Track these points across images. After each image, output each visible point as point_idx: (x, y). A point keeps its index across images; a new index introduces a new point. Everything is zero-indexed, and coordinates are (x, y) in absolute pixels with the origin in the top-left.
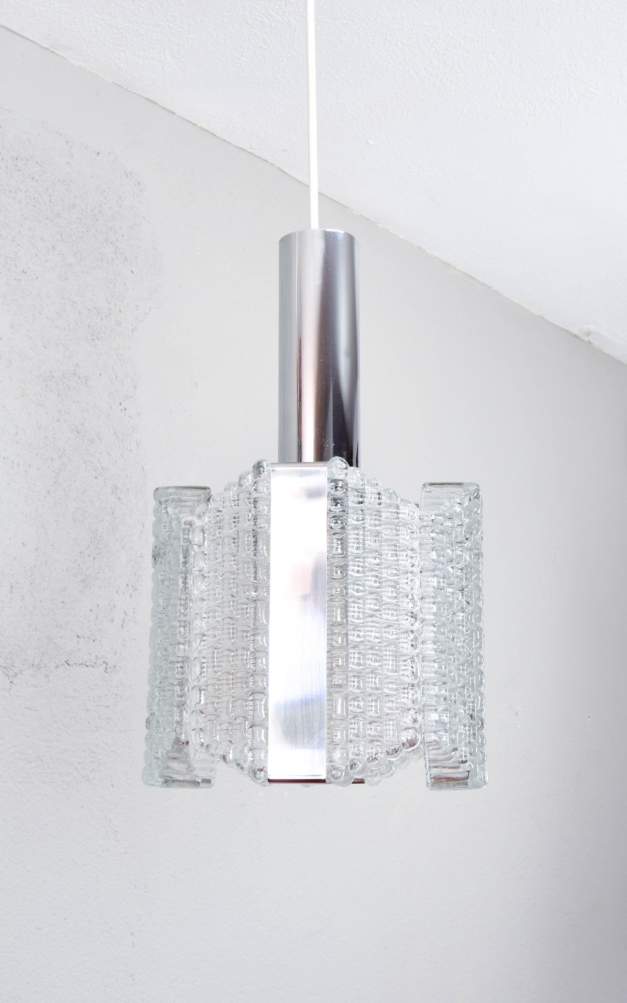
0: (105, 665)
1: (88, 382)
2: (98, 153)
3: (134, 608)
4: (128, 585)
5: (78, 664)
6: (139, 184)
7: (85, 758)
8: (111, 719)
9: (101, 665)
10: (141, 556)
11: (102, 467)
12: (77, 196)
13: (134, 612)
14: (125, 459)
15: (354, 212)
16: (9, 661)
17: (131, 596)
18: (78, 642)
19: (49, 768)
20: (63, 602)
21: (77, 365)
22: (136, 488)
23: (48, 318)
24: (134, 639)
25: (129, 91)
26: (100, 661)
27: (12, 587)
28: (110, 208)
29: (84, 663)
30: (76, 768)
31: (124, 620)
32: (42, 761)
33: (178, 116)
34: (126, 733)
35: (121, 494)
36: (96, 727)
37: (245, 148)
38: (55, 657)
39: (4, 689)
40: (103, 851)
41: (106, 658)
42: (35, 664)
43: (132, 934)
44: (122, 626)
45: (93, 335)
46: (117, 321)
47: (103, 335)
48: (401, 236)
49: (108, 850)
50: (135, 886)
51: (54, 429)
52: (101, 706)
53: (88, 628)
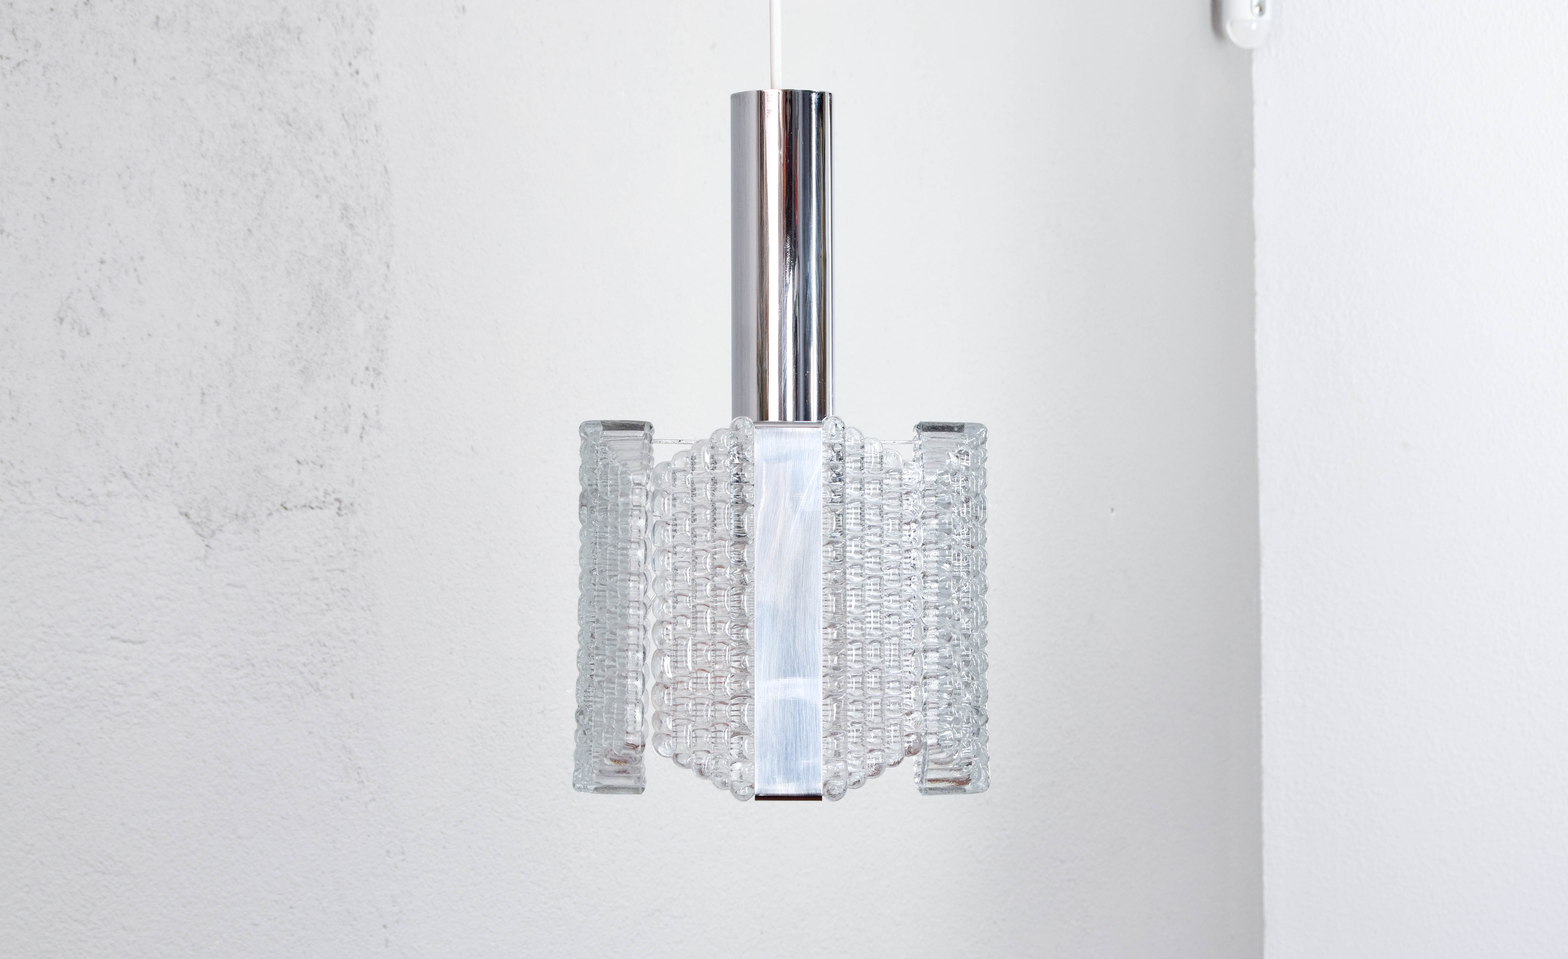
0: (337, 504)
1: (302, 37)
3: (377, 406)
4: (367, 369)
5: (299, 508)
7: (313, 656)
8: (348, 590)
9: (332, 504)
10: (386, 318)
11: (325, 177)
13: (377, 412)
14: (358, 158)
16: (203, 514)
18: (299, 471)
19: (263, 675)
20: (276, 409)
21: (285, 9)
22: (376, 204)
24: (379, 457)
26: (330, 499)
27: (203, 394)
29: (307, 505)
30: (301, 673)
31: (363, 428)
32: (253, 665)
34: (370, 611)
35: (354, 218)
36: (327, 605)
38: (267, 501)
39: (197, 558)
40: (342, 800)
41: (339, 492)
42: (240, 514)
44: (361, 437)
49: (347, 798)
50: (388, 852)
51: (254, 125)
52: (334, 570)
53: (312, 447)
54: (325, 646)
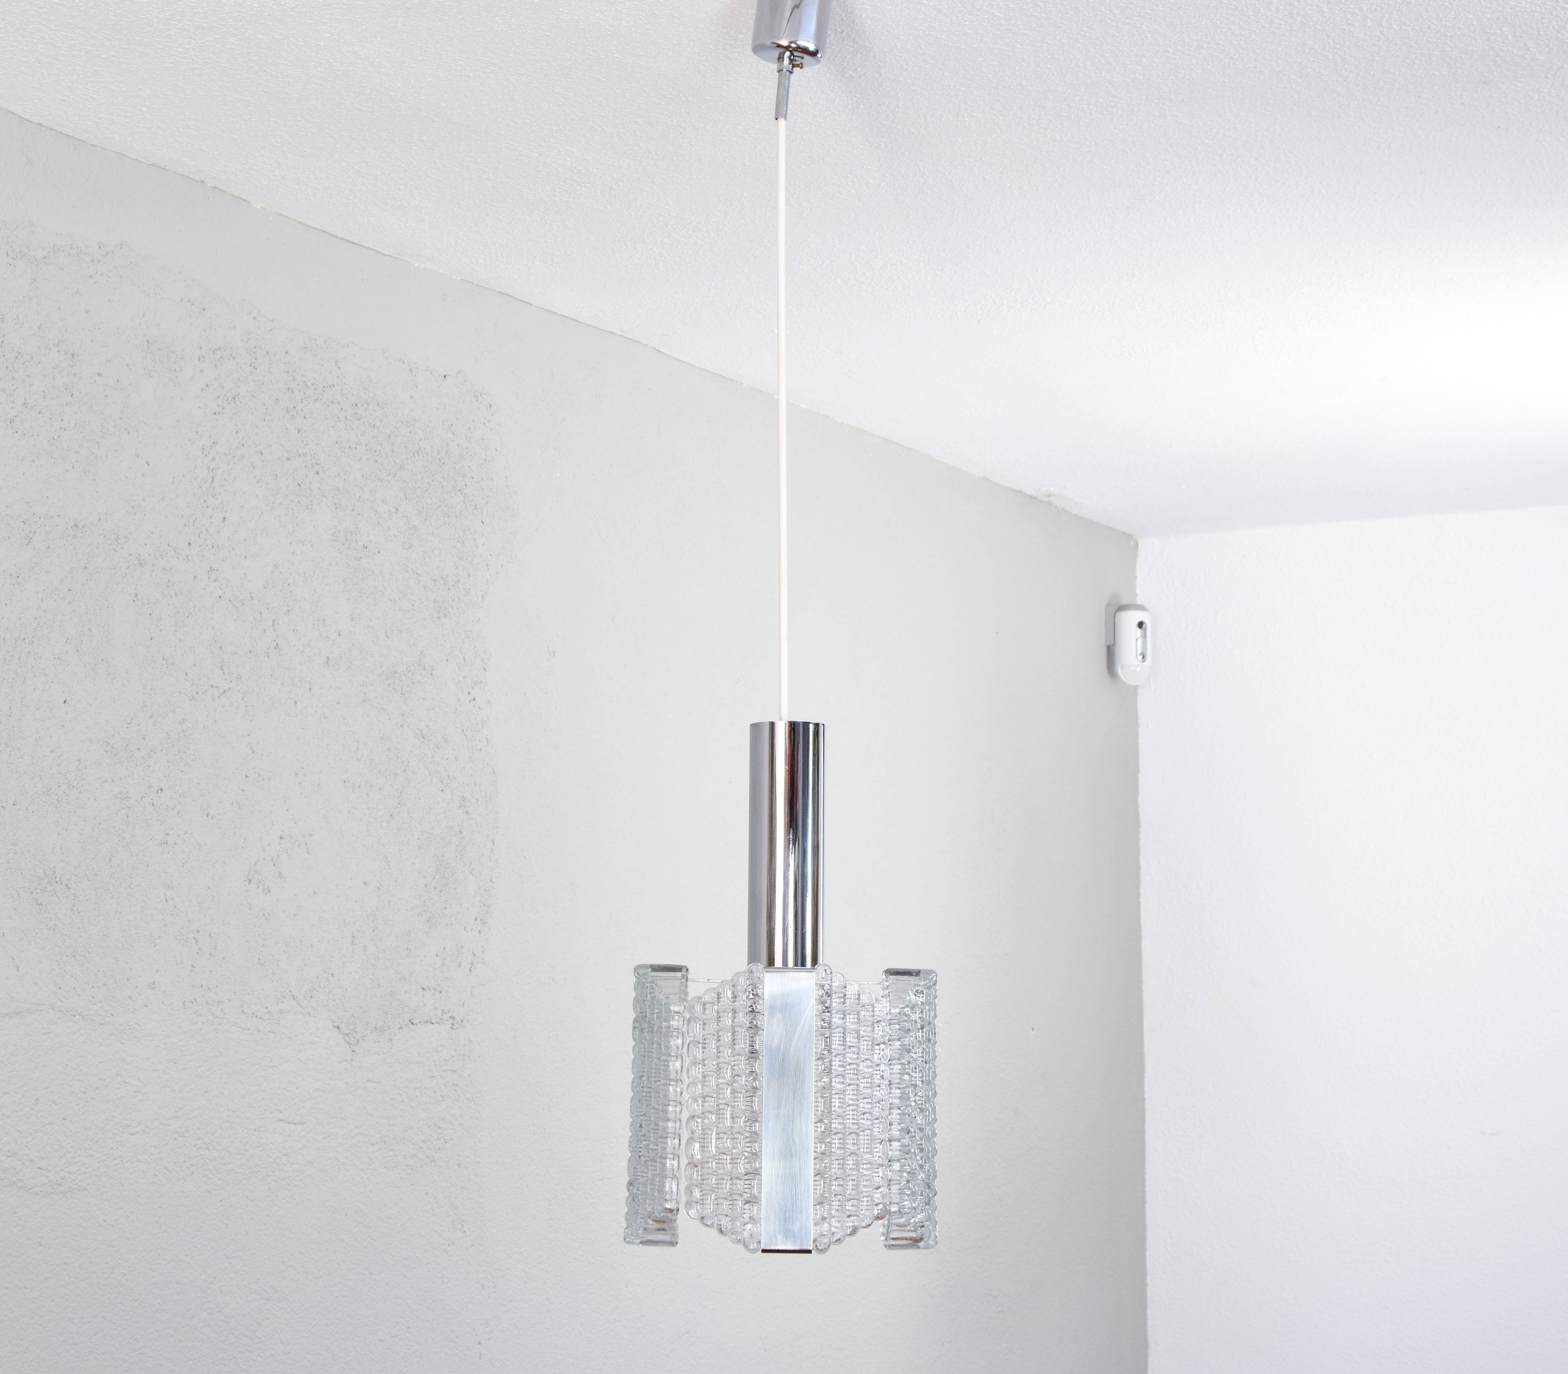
0: (451, 1021)
1: (434, 672)
2: (445, 376)
3: (483, 947)
4: (476, 919)
5: (423, 1023)
6: (490, 406)
7: (430, 1135)
8: (458, 1086)
9: (447, 1020)
10: (492, 881)
11: (449, 776)
12: (421, 438)
13: (483, 952)
14: (474, 762)
15: (744, 385)
16: (351, 1027)
17: (480, 931)
18: (424, 995)
19: (392, 1150)
20: (408, 948)
21: (422, 652)
22: (486, 797)
23: (390, 600)
24: (483, 985)
25: (480, 286)
26: (446, 1017)
27: (353, 937)
28: (458, 445)
29: (429, 1021)
30: (421, 1148)
31: (472, 963)
32: (385, 1142)
33: (536, 306)
34: (474, 1101)
35: (469, 807)
36: (442, 1096)
37: (613, 331)
38: (399, 1017)
39: (346, 1060)
40: (449, 1245)
41: (453, 1011)
42: (378, 1027)
43: (479, 1343)
44: (470, 970)
45: (439, 612)
46: (465, 589)
47: (450, 609)
48: (802, 406)
49: (453, 1244)
50: (483, 1285)
51: (397, 738)
52: (448, 1070)
53: (434, 978)
54: (439, 1128)
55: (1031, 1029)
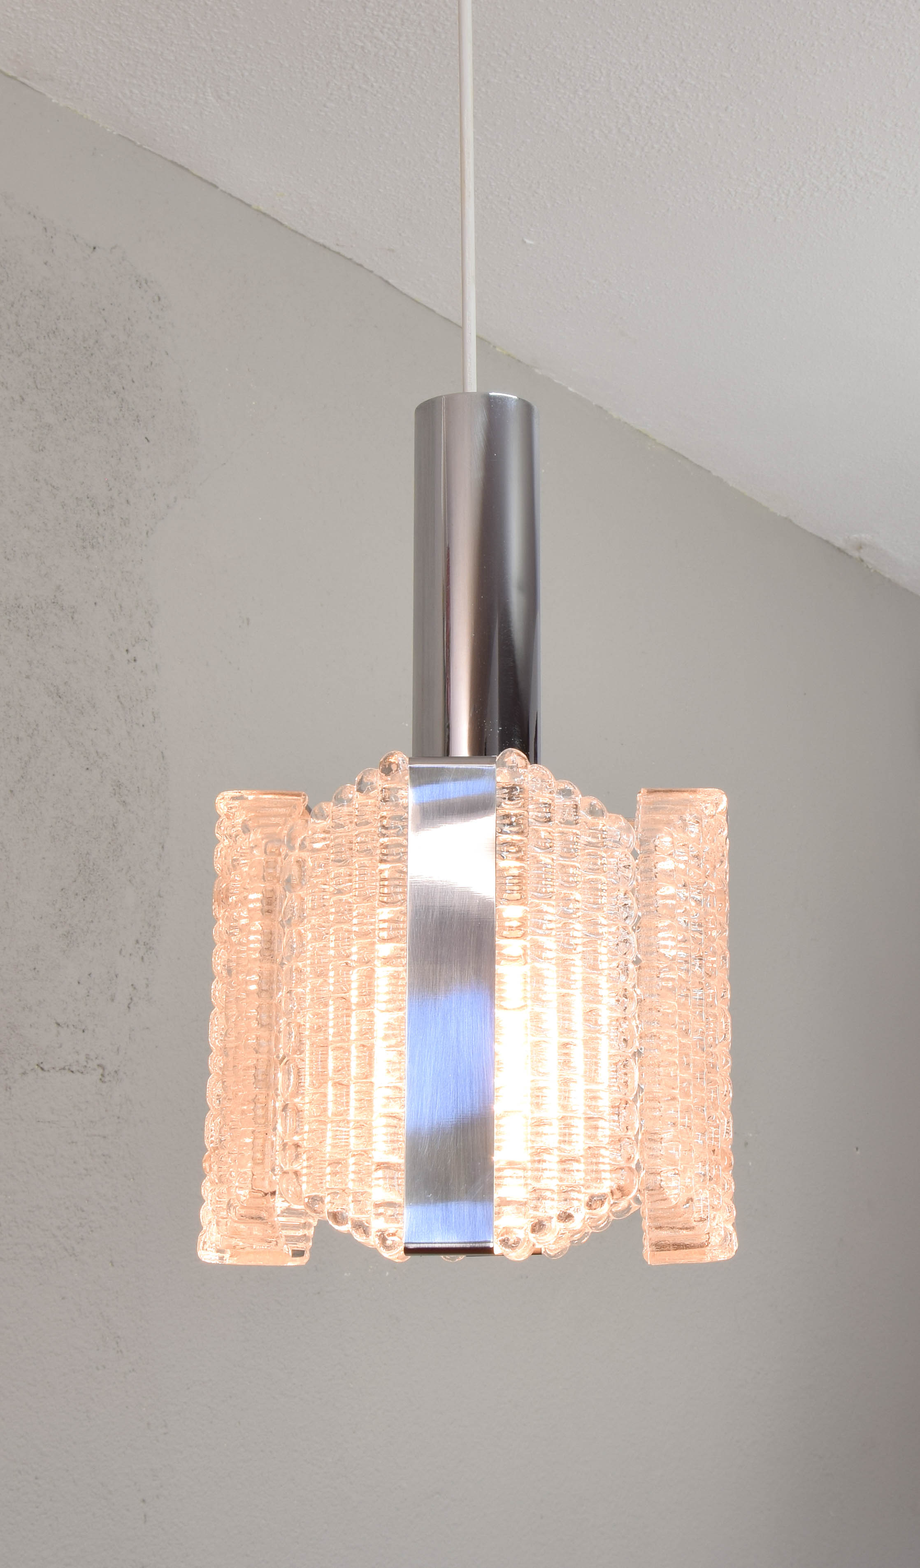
0: (101, 1071)
1: (76, 616)
2: (94, 248)
3: (147, 979)
4: (137, 942)
5: (58, 1069)
6: (159, 299)
7: (68, 1220)
8: (110, 1157)
9: (95, 1069)
10: (160, 896)
11: (97, 752)
12: (59, 317)
13: (147, 986)
14: (134, 739)
15: (498, 349)
17: (142, 958)
18: (58, 1033)
20: (35, 969)
21: (59, 587)
22: (151, 786)
23: (12, 512)
24: (148, 1028)
25: (145, 149)
26: (92, 1064)
28: (113, 337)
29: (67, 1068)
30: (55, 1236)
31: (131, 999)
33: (222, 191)
34: (134, 1179)
35: (127, 795)
36: (86, 1170)
37: (327, 244)
38: (21, 1058)
40: (98, 1369)
41: (103, 1058)
43: (144, 1501)
44: (129, 1007)
45: (84, 540)
46: (122, 518)
47: (100, 540)
48: (570, 389)
49: (104, 1367)
50: (149, 1424)
51: (20, 691)
52: (95, 1135)
53: (74, 1011)
54: (83, 1211)
55: (855, 1149)
